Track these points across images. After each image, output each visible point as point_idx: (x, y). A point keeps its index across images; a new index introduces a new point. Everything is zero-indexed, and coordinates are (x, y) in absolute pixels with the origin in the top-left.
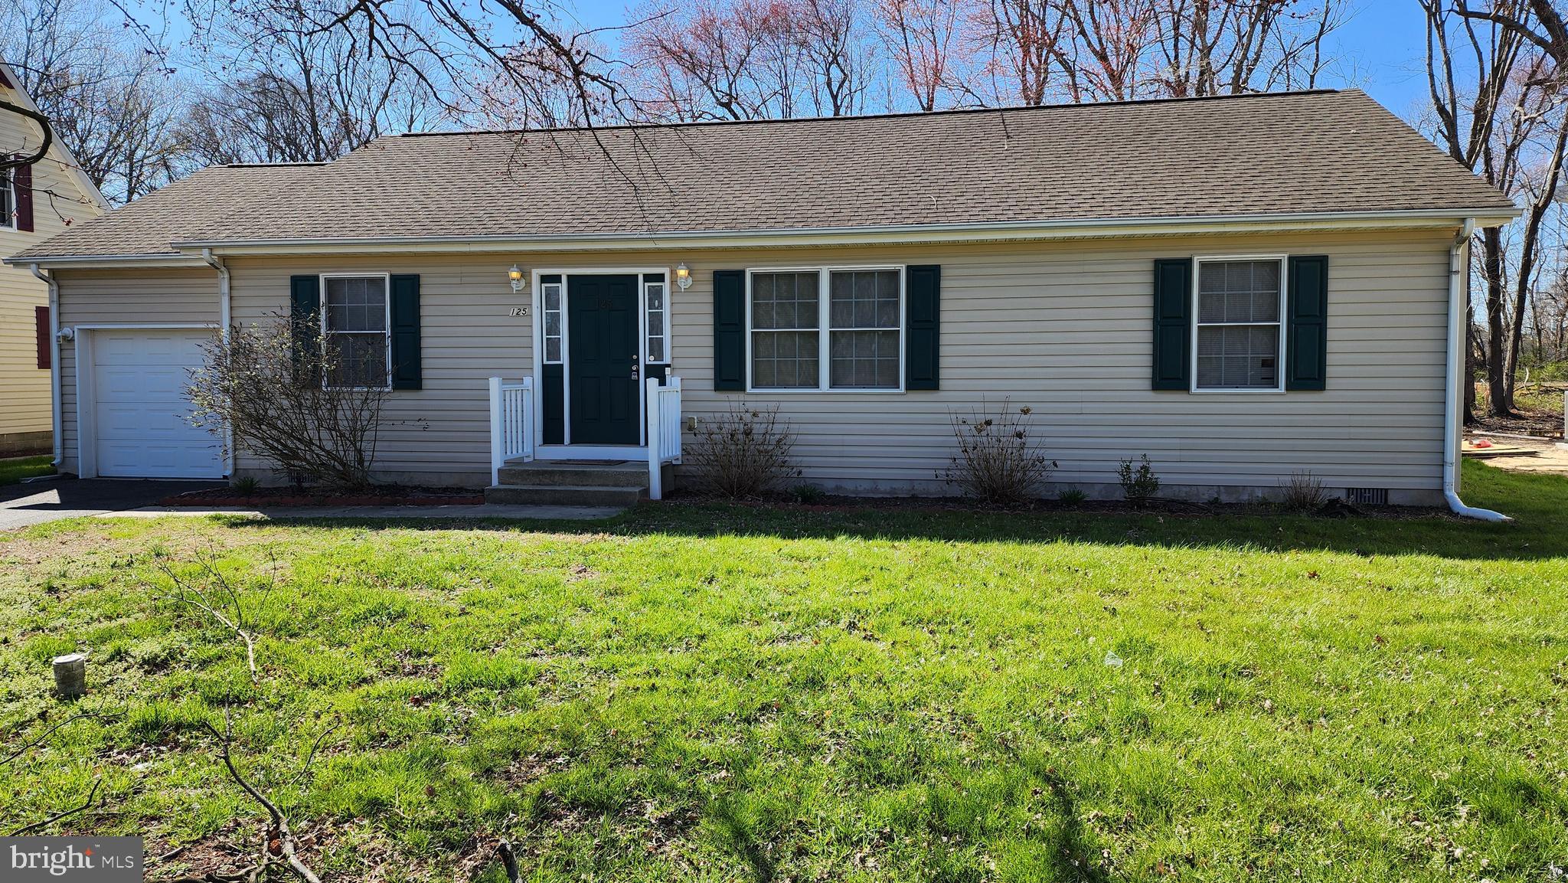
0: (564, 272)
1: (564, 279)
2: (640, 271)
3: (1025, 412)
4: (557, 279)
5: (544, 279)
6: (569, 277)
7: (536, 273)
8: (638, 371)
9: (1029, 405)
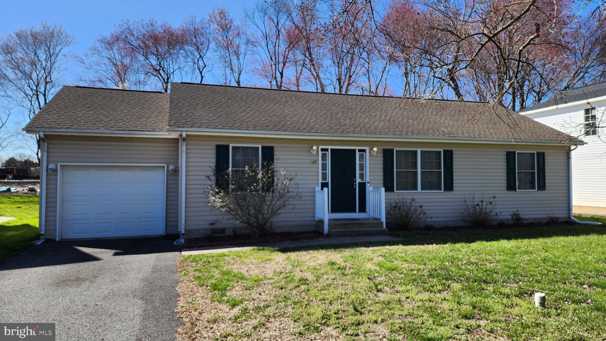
0: (329, 147)
1: (329, 150)
2: (357, 148)
3: (494, 197)
4: (327, 150)
5: (322, 150)
6: (331, 149)
7: (320, 147)
8: (356, 185)
9: (495, 195)
